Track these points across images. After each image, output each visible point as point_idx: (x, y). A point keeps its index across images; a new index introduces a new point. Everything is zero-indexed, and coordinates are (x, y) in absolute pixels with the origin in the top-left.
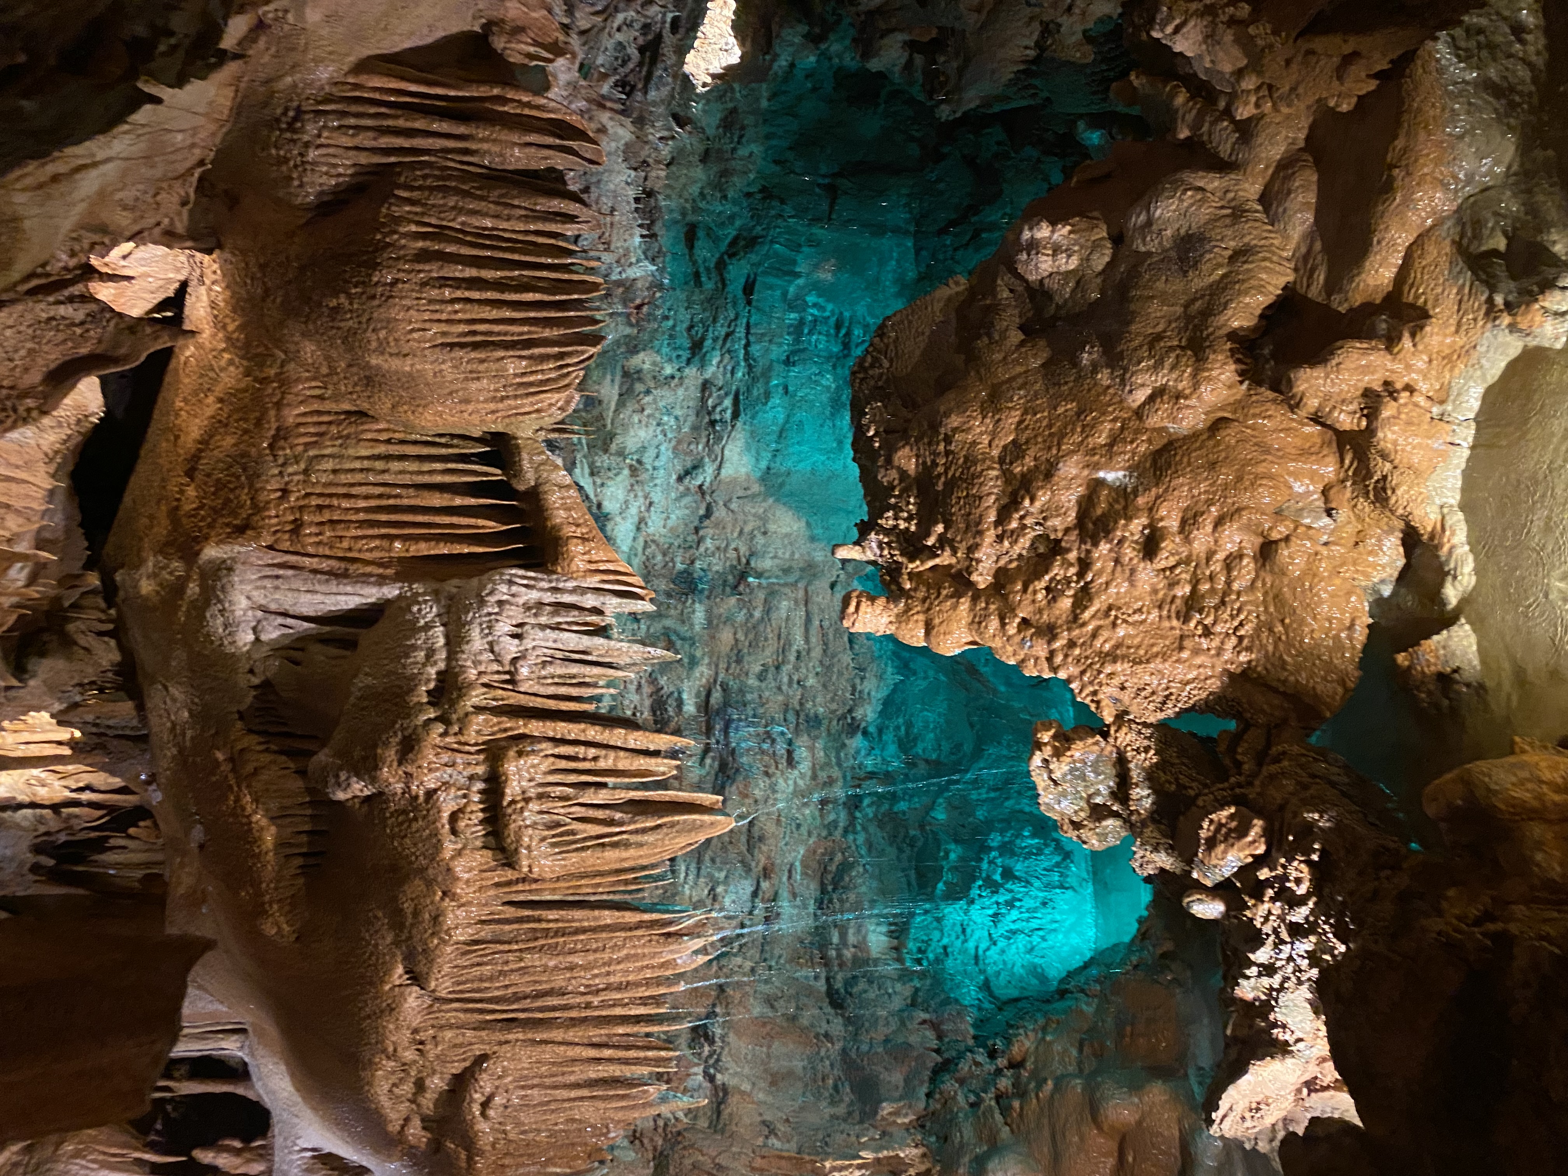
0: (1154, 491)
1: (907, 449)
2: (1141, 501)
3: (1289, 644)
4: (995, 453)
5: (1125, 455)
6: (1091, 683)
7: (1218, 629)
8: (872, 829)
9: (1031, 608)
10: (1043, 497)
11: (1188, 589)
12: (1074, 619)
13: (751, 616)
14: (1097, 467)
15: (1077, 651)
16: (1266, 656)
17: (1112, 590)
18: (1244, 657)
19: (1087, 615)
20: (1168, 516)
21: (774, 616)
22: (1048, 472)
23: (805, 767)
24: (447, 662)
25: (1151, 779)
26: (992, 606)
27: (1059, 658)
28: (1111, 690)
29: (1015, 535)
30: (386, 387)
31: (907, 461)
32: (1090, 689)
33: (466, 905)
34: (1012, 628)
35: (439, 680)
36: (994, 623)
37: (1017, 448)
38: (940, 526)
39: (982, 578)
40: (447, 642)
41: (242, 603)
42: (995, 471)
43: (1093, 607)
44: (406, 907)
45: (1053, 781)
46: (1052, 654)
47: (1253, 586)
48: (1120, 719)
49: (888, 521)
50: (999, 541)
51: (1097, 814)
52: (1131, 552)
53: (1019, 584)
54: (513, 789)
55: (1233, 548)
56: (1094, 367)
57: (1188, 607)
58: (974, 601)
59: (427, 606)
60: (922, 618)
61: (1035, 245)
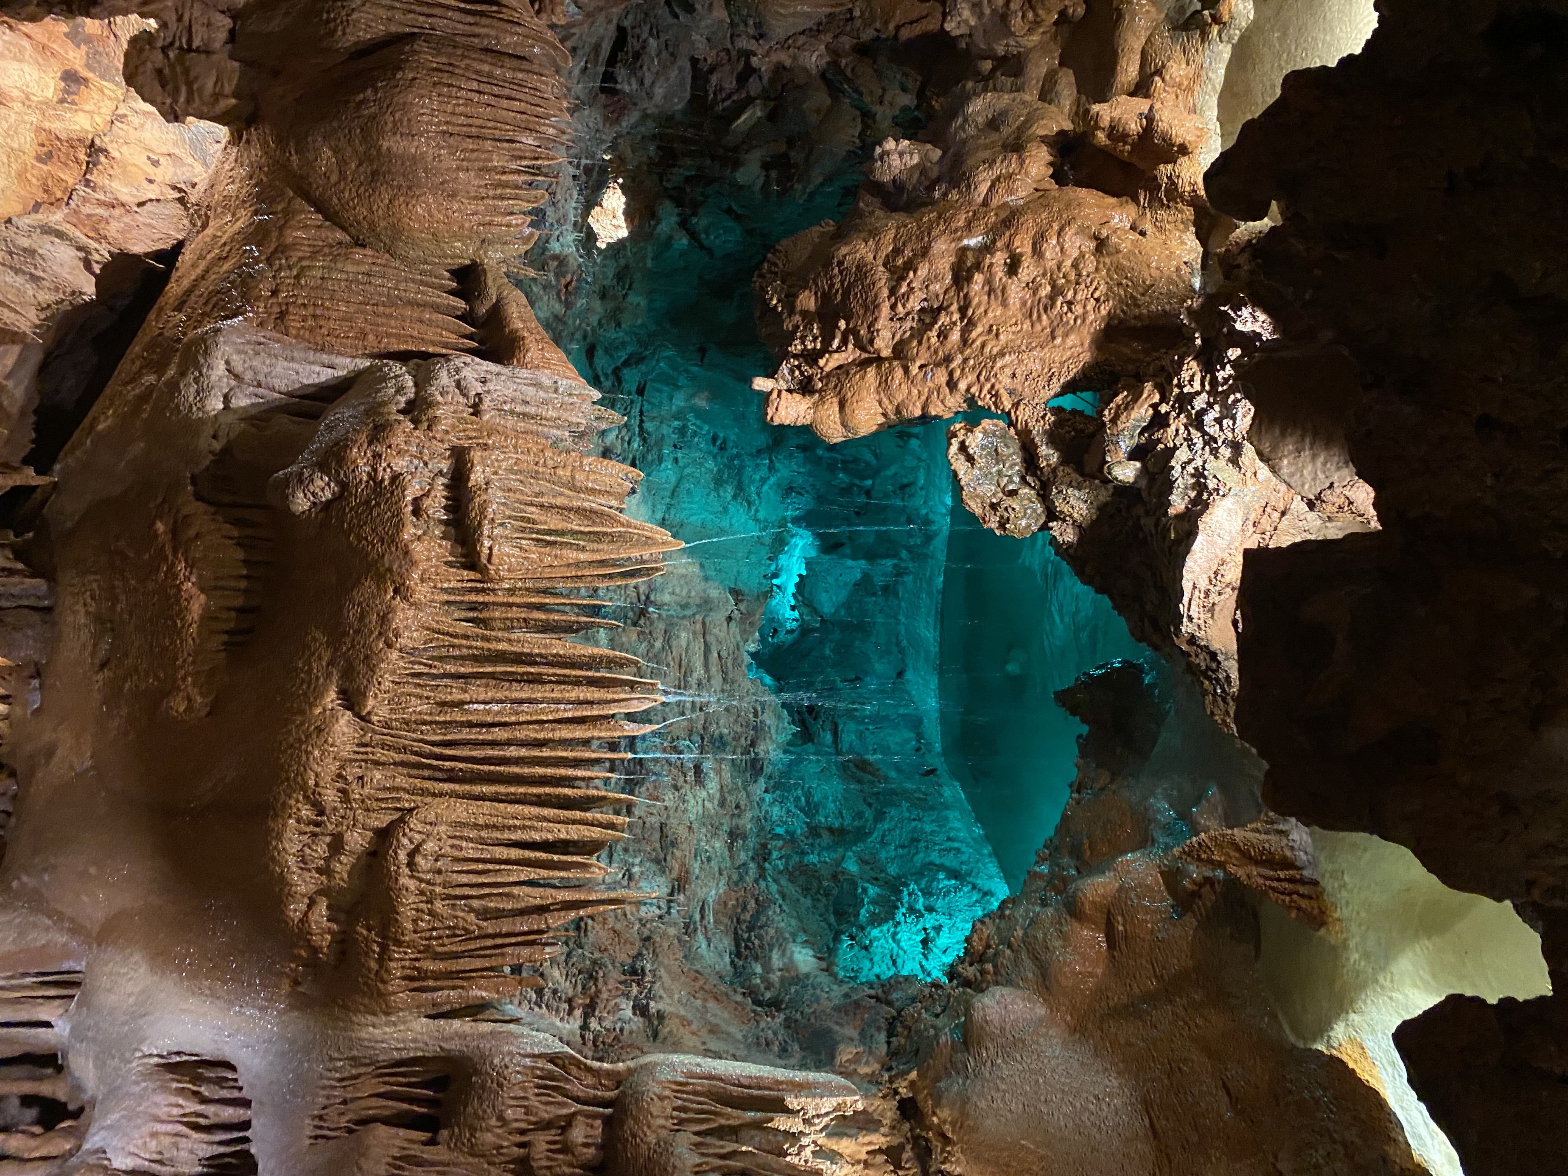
0: (1007, 234)
1: (807, 292)
2: (999, 244)
3: (1135, 286)
4: (880, 261)
5: (981, 226)
6: (987, 379)
7: (1079, 297)
8: (783, 882)
9: (927, 355)
10: (923, 272)
11: (1049, 288)
12: (965, 342)
13: (652, 646)
14: (960, 239)
15: (972, 362)
16: (1121, 301)
17: (990, 315)
18: (1104, 312)
19: (974, 335)
20: (1022, 245)
21: (674, 643)
22: (925, 252)
23: (713, 786)
24: (416, 393)
25: (1053, 438)
26: (895, 363)
27: (957, 373)
28: (1005, 380)
29: (906, 297)
30: (388, 177)
31: (808, 301)
32: (988, 386)
33: (417, 606)
34: (914, 370)
35: (409, 403)
36: (899, 373)
37: (897, 251)
38: (842, 324)
39: (884, 344)
40: (416, 385)
41: (220, 369)
42: (881, 268)
43: (979, 329)
44: (352, 614)
45: (970, 459)
46: (951, 374)
47: (1097, 269)
48: (1016, 405)
49: (797, 347)
50: (893, 307)
51: (1013, 493)
52: (999, 273)
53: (915, 343)
54: (477, 476)
55: (1075, 254)
56: (945, 195)
57: (1052, 298)
58: (879, 367)
59: (398, 368)
60: (836, 400)
61: (886, 153)
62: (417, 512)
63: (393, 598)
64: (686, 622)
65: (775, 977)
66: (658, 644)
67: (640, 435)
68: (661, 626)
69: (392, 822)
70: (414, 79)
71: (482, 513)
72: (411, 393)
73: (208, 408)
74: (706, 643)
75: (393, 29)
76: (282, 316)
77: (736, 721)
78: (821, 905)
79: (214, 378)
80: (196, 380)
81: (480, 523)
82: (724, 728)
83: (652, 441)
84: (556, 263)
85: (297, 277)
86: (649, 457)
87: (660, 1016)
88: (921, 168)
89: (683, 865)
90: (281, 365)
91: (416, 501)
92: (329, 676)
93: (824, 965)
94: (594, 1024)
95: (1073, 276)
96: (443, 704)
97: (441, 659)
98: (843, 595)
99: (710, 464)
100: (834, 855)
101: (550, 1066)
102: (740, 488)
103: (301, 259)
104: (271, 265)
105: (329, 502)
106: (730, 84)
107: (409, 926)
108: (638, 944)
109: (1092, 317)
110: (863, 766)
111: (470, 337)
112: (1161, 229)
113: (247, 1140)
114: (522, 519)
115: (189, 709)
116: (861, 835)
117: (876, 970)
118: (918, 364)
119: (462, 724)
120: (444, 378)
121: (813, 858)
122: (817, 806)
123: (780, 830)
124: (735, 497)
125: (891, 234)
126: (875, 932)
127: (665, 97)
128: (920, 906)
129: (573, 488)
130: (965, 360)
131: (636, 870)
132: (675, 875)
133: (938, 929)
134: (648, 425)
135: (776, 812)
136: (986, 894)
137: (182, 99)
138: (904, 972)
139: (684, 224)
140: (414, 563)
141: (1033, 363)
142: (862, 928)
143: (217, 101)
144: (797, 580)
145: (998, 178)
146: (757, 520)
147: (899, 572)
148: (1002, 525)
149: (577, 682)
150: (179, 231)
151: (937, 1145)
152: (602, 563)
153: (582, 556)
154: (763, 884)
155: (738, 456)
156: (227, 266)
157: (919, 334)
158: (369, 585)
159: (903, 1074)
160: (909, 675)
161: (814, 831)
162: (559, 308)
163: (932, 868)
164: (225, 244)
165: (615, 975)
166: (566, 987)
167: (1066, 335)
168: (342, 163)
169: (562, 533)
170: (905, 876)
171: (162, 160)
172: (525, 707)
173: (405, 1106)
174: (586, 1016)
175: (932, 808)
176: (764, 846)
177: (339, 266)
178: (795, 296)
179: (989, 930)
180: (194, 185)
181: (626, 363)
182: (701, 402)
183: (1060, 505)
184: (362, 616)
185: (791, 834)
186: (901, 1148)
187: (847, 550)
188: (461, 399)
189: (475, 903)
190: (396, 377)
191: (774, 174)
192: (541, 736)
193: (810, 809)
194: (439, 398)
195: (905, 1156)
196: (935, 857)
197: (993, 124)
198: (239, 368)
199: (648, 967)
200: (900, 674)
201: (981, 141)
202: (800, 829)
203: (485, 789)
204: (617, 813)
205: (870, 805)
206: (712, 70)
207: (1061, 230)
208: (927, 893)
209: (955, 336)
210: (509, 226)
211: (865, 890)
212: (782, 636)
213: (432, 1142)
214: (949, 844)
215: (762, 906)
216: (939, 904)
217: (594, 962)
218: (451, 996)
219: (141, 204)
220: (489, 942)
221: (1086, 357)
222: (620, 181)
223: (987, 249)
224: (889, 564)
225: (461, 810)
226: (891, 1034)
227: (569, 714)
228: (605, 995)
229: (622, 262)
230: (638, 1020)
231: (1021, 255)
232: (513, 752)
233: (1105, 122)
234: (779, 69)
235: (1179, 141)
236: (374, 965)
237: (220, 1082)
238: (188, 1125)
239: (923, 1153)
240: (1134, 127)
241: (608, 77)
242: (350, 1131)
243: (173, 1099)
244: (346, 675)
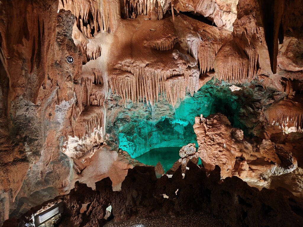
0: (226, 150)
1: (217, 121)
2: (224, 149)
4: (221, 132)
5: (227, 146)
7: (215, 161)
9: (206, 140)
10: (220, 138)
11: (217, 156)
12: (208, 145)
14: (225, 143)
15: (205, 146)
17: (213, 148)
18: (213, 164)
19: (209, 146)
20: (224, 152)
22: (223, 138)
24: (192, 67)
25: (194, 158)
26: (205, 135)
27: (203, 144)
28: (202, 151)
29: (215, 136)
30: (225, 58)
31: (215, 121)
32: (201, 148)
33: (161, 72)
34: (204, 138)
35: (190, 67)
36: (203, 136)
37: (223, 134)
38: (211, 127)
39: (208, 133)
40: (193, 67)
41: (193, 39)
42: (220, 132)
43: (210, 147)
44: (159, 64)
45: (190, 146)
46: (203, 143)
47: (220, 163)
48: (199, 153)
49: (208, 120)
50: (214, 134)
51: (185, 153)
52: (219, 149)
53: (208, 138)
54: (180, 78)
55: (223, 160)
56: (233, 141)
57: (216, 157)
58: (204, 133)
59: (196, 64)
60: (199, 127)
61: (241, 131)
62: (173, 70)
63: (161, 69)
65: (118, 125)
66: (165, 103)
67: (198, 97)
69: (132, 73)
70: (240, 60)
71: (174, 79)
72: (192, 66)
73: (188, 38)
75: (250, 56)
76: (203, 46)
80: (191, 36)
83: (197, 99)
85: (209, 47)
87: (111, 110)
88: (239, 137)
90: (195, 47)
91: (175, 70)
92: (150, 62)
93: (120, 131)
94: (109, 101)
95: (219, 160)
96: (148, 77)
97: (154, 76)
98: (177, 131)
99: (195, 108)
100: (136, 132)
101: (103, 97)
102: (192, 113)
103: (212, 47)
104: (211, 43)
105: (174, 58)
106: (257, 106)
107: (119, 77)
108: (120, 105)
109: (212, 163)
110: (151, 135)
111: (203, 72)
112: (228, 173)
113: (91, 59)
114: (174, 85)
115: (145, 44)
116: (140, 136)
117: (120, 139)
118: (205, 138)
119: (146, 80)
120: (195, 71)
121: (136, 129)
122: (143, 129)
123: (139, 123)
124: (190, 112)
125: (226, 133)
126: (126, 138)
127: (255, 95)
128: (130, 145)
129: (180, 91)
130: (205, 145)
131: (131, 104)
132: (131, 109)
133: (127, 147)
134: (200, 98)
135: (142, 123)
136: (133, 154)
137: (236, 26)
138: (120, 143)
140: (166, 71)
141: (205, 155)
142: (126, 137)
143: (236, 31)
144: (179, 123)
145: (235, 148)
146: (186, 116)
147: (182, 139)
148: (181, 152)
149: (153, 94)
150: (219, 26)
151: (97, 148)
154: (131, 122)
156: (210, 36)
157: (210, 138)
158: (163, 65)
159: (106, 143)
160: (166, 142)
161: (140, 129)
162: (214, 83)
163: (136, 146)
164: (214, 35)
165: (116, 103)
166: (114, 97)
167: (210, 159)
168: (227, 51)
170: (134, 142)
171: (230, 22)
172: (149, 88)
173: (97, 79)
174: (110, 100)
175: (145, 146)
176: (137, 121)
177: (212, 53)
178: (216, 119)
179: (126, 153)
180: (226, 27)
181: (210, 93)
182: (206, 106)
183: (184, 159)
184: (159, 65)
185: (139, 125)
186: (97, 143)
187: (185, 131)
188: (192, 74)
189: (122, 85)
190: (194, 64)
191: (242, 114)
192: (145, 90)
193: (143, 128)
194: (191, 71)
195: (96, 144)
196: (137, 147)
197: (246, 148)
198: (194, 42)
199: (117, 107)
200: (166, 140)
201: (243, 146)
202: (140, 126)
203: (137, 84)
204: (139, 100)
205: (145, 137)
206: (260, 103)
207: (226, 158)
208: (132, 146)
209: (209, 143)
210: (221, 76)
211: (132, 137)
212: (170, 122)
213: (93, 83)
214: (139, 149)
215: (128, 122)
216: (131, 148)
217: (117, 100)
218: (111, 83)
219: (222, 20)
220: (118, 87)
221: (207, 162)
222: (242, 89)
223: (223, 147)
224: (183, 137)
225: (134, 81)
226: (111, 141)
227: (148, 94)
228: (113, 102)
229: (227, 91)
230: (110, 107)
231: (222, 152)
232: (143, 87)
233: (243, 164)
234: (259, 114)
235: (241, 174)
236: (114, 73)
237: (98, 55)
238: (93, 52)
239: (96, 146)
240: (243, 168)
241: (256, 86)
242: (93, 73)
243: (96, 50)
244: (151, 64)
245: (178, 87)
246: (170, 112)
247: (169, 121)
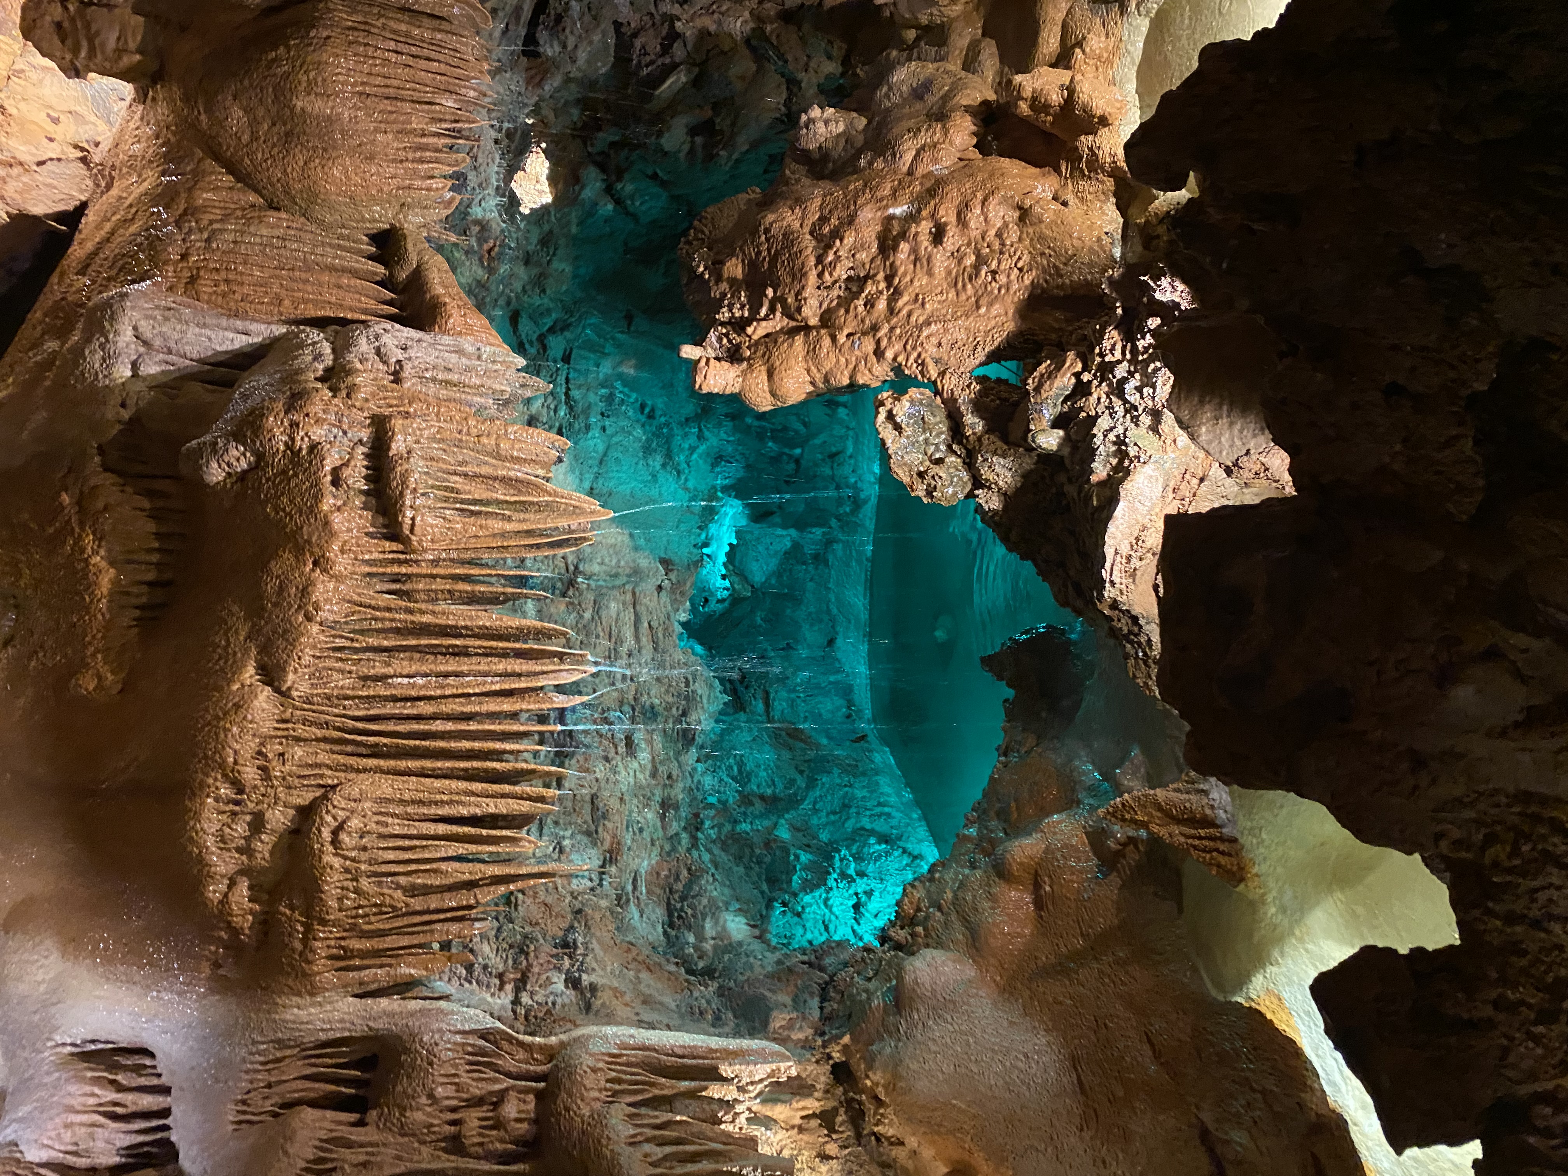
0: (932, 203)
1: (734, 260)
2: (924, 213)
3: (1058, 256)
4: (807, 229)
5: (906, 195)
6: (914, 348)
7: (1002, 267)
8: (716, 851)
9: (855, 323)
10: (849, 240)
11: (973, 258)
12: (891, 311)
13: (582, 617)
14: (887, 207)
15: (898, 331)
16: (1044, 271)
17: (916, 283)
18: (1027, 282)
19: (900, 303)
20: (947, 214)
21: (603, 614)
22: (851, 220)
23: (644, 756)
24: (335, 360)
25: (978, 407)
26: (823, 332)
27: (884, 343)
28: (931, 350)
29: (833, 265)
30: (304, 139)
31: (734, 268)
32: (915, 355)
33: (338, 578)
34: (842, 338)
35: (327, 370)
36: (827, 341)
37: (823, 220)
38: (770, 292)
39: (811, 313)
40: (334, 351)
41: (127, 335)
42: (808, 237)
43: (906, 298)
44: (271, 586)
45: (898, 427)
46: (878, 342)
47: (1020, 240)
48: (942, 374)
49: (724, 315)
50: (820, 275)
51: (939, 462)
52: (925, 242)
53: (842, 311)
54: (398, 446)
55: (999, 224)
56: (870, 163)
57: (977, 267)
58: (807, 335)
59: (315, 335)
60: (764, 368)
61: (811, 121)
62: (336, 482)
63: (313, 570)
64: (615, 593)
65: (708, 946)
68: (591, 597)
69: (316, 799)
70: (328, 37)
71: (403, 483)
72: (329, 362)
73: (116, 375)
74: (636, 614)
76: (193, 280)
77: (667, 691)
78: (753, 874)
79: (121, 344)
80: (102, 346)
81: (401, 493)
82: (655, 697)
83: (579, 408)
84: (477, 228)
85: (208, 241)
86: (576, 426)
87: (593, 988)
88: (847, 137)
89: (614, 836)
90: (193, 331)
91: (336, 471)
92: (247, 651)
93: (757, 932)
94: (525, 999)
95: (997, 246)
96: (365, 678)
97: (362, 632)
98: (773, 563)
99: (638, 432)
100: (767, 823)
101: (482, 1042)
102: (669, 456)
103: (211, 222)
104: (180, 228)
105: (244, 472)
106: (654, 46)
107: (333, 904)
108: (569, 917)
109: (1015, 287)
111: (390, 303)
112: (1082, 200)
113: (165, 1128)
114: (446, 489)
115: (99, 687)
116: (793, 802)
117: (809, 936)
118: (846, 332)
119: (386, 699)
120: (363, 345)
121: (745, 827)
122: (749, 775)
123: (712, 800)
124: (664, 466)
125: (818, 202)
126: (807, 899)
127: (588, 62)
128: (851, 871)
129: (498, 456)
130: (892, 329)
131: (566, 842)
132: (607, 845)
133: (869, 894)
134: (575, 393)
136: (915, 858)
137: (83, 54)
138: (836, 938)
139: (609, 190)
140: (333, 534)
141: (958, 332)
142: (795, 895)
143: (120, 58)
144: (727, 549)
145: (923, 148)
146: (686, 489)
148: (929, 493)
149: (504, 654)
150: (81, 191)
151: (870, 1107)
152: (529, 533)
153: (509, 527)
154: (695, 854)
155: (667, 424)
156: (133, 229)
157: (846, 302)
158: (288, 556)
159: (836, 1038)
160: (839, 642)
161: (746, 800)
162: (481, 274)
163: (862, 833)
164: (131, 206)
165: (547, 948)
166: (497, 963)
167: (990, 304)
168: (254, 123)
169: (487, 503)
170: (836, 842)
171: (62, 117)
172: (451, 680)
173: (333, 1087)
174: (518, 990)
175: (864, 774)
176: (697, 815)
177: (252, 229)
178: (722, 263)
179: (919, 894)
180: (97, 145)
181: (552, 330)
182: (628, 370)
183: (986, 473)
184: (281, 589)
185: (724, 803)
186: (835, 1111)
187: (777, 519)
188: (381, 366)
189: (402, 880)
190: (314, 344)
191: (699, 140)
192: (468, 709)
193: (743, 777)
194: (359, 366)
195: (839, 1120)
196: (866, 823)
197: (919, 92)
198: (148, 335)
199: (580, 939)
200: (831, 642)
201: (907, 110)
202: (732, 798)
203: (413, 764)
204: (547, 786)
206: (636, 34)
207: (985, 199)
208: (858, 858)
209: (882, 305)
210: (429, 189)
211: (797, 857)
212: (713, 606)
213: (360, 1123)
214: (879, 810)
215: (694, 875)
216: (871, 869)
217: (526, 937)
218: (380, 975)
219: (40, 163)
220: (417, 919)
221: (1010, 326)
222: (544, 145)
223: (912, 218)
225: (387, 786)
226: (823, 999)
227: (497, 687)
228: (536, 970)
229: (546, 228)
230: (571, 993)
231: (946, 224)
232: (439, 726)
233: (1027, 93)
234: (704, 34)
235: (1099, 113)
236: (298, 946)
237: (138, 1069)
238: (105, 1114)
239: (857, 1116)
240: (1056, 98)
241: (530, 40)
242: (276, 1115)
243: (88, 1089)
244: (265, 649)
245: (467, 469)
246: (649, 586)
247: (709, 616)
